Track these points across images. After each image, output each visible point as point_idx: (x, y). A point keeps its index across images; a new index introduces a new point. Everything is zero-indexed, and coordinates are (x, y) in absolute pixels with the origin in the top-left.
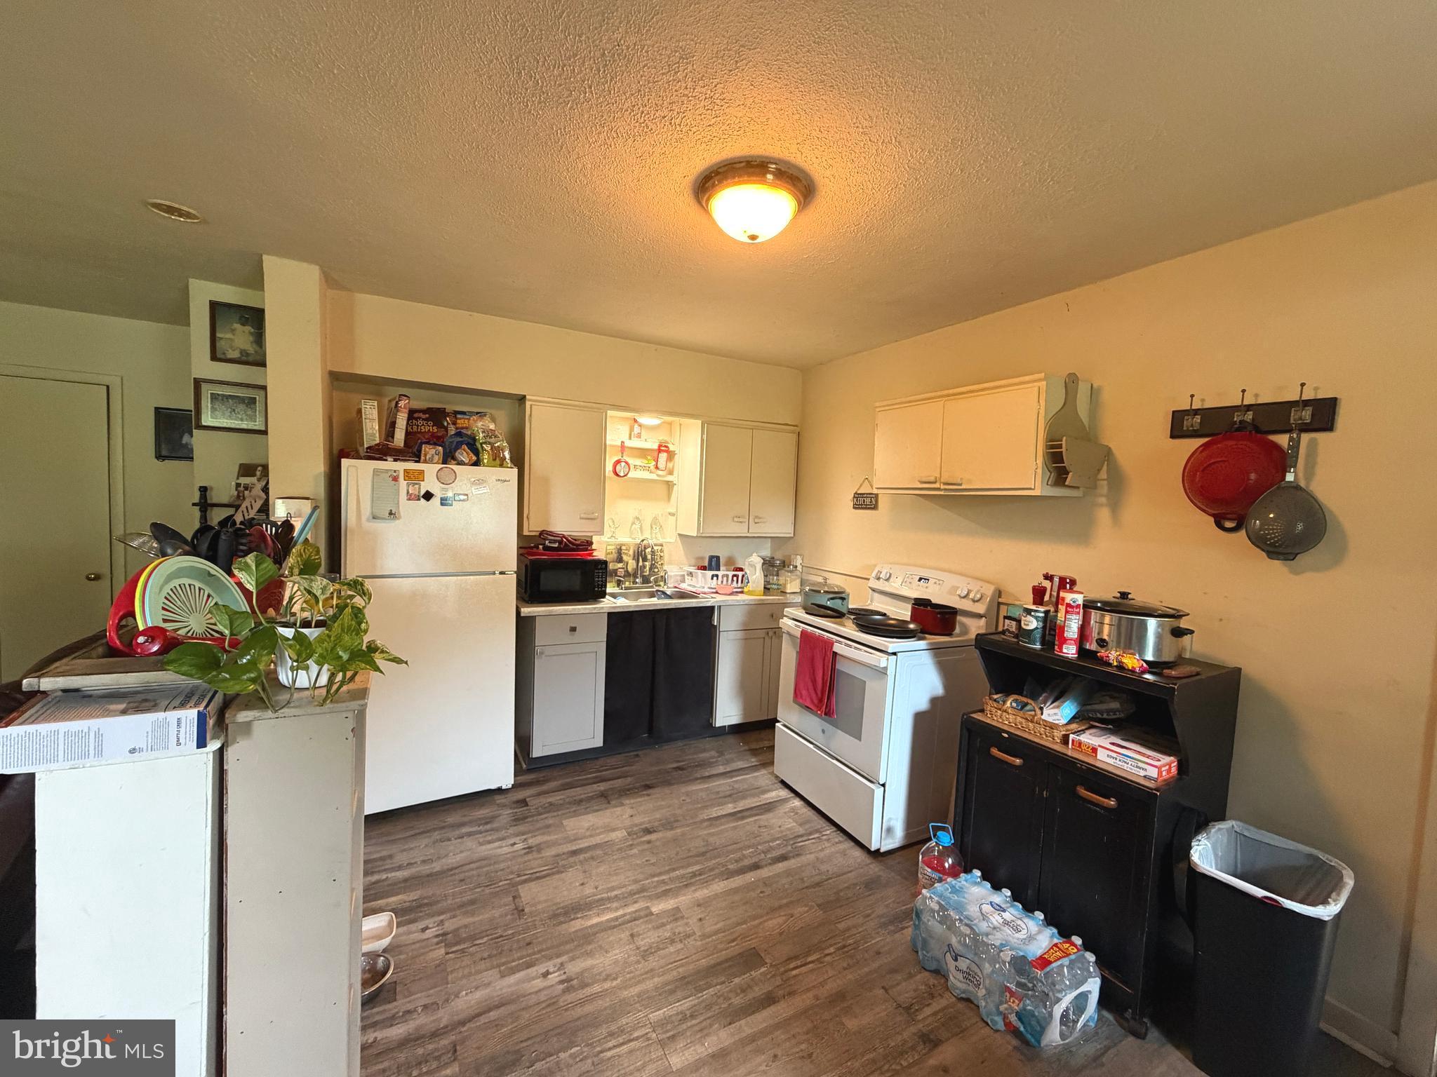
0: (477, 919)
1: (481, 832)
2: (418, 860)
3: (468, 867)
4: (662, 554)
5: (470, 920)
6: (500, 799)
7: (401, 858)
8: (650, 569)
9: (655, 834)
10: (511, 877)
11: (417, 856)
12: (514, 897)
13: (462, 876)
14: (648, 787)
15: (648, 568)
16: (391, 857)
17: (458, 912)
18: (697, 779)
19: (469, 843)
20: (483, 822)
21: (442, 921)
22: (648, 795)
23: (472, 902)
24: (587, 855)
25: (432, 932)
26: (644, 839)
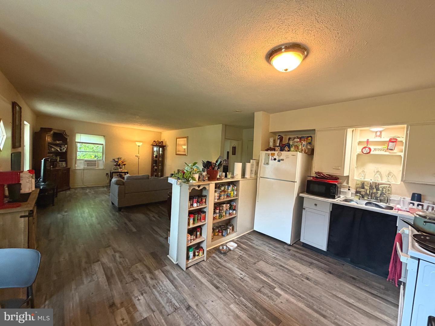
0: (248, 258)
2: (256, 244)
4: (390, 189)
5: (247, 258)
7: (254, 242)
8: (381, 195)
10: (263, 258)
11: (257, 243)
13: (256, 251)
14: (330, 273)
15: (379, 194)
16: (253, 240)
17: (248, 255)
21: (244, 254)
23: (252, 256)
25: (240, 254)
26: (303, 279)
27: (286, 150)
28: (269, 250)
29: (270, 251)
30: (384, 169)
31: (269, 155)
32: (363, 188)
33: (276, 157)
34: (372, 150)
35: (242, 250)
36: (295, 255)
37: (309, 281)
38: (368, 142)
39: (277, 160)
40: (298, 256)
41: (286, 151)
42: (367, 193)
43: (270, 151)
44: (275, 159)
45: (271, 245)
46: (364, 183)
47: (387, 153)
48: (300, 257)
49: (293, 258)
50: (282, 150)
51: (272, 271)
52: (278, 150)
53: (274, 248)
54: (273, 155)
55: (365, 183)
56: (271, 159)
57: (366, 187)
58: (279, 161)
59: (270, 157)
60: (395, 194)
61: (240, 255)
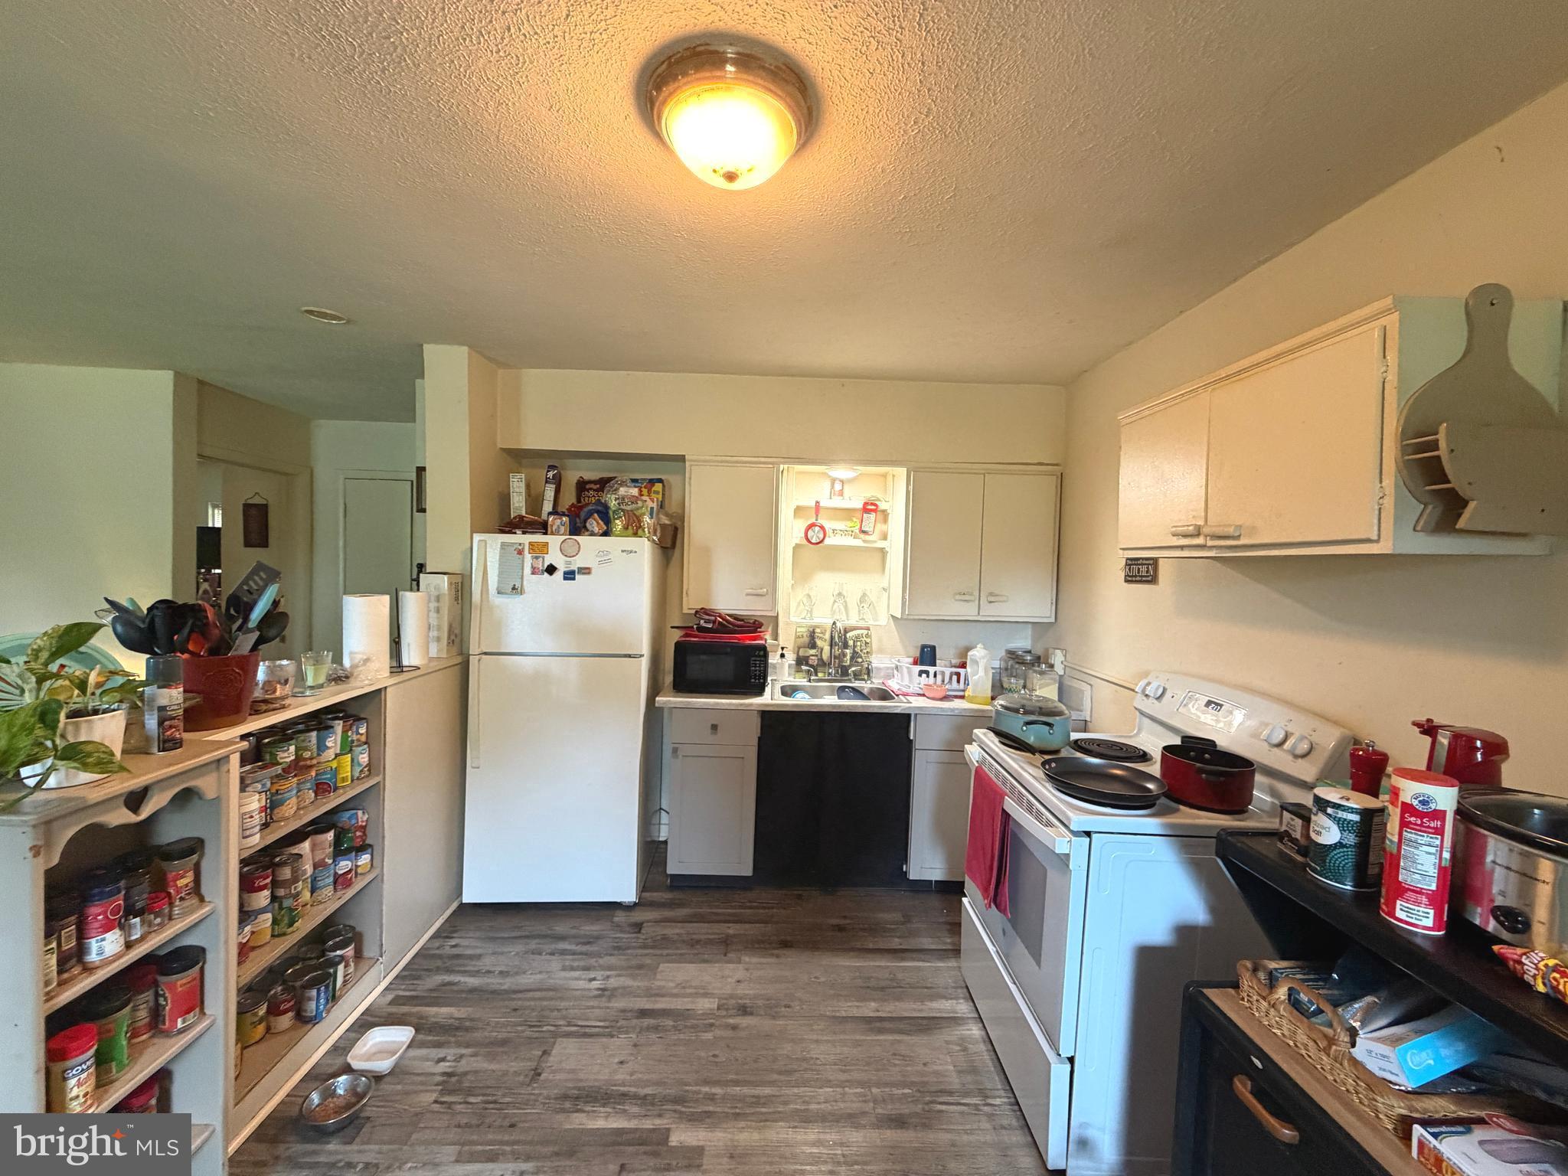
0: (493, 1066)
1: (574, 954)
2: (498, 969)
3: (530, 995)
4: (868, 640)
5: (486, 1065)
6: (620, 917)
7: (487, 962)
8: (852, 658)
9: (750, 1017)
10: (561, 1022)
11: (501, 963)
12: (545, 1053)
13: (514, 1004)
14: (786, 945)
15: (848, 657)
16: (479, 957)
17: (483, 1051)
18: (853, 949)
19: (555, 963)
20: (585, 940)
21: (462, 1056)
22: (778, 956)
23: (504, 1042)
24: (652, 1021)
25: (443, 1067)
26: (731, 1021)
27: (596, 530)
28: (564, 969)
29: (572, 969)
30: (854, 584)
31: (520, 552)
32: (813, 645)
33: (553, 557)
34: (829, 532)
35: (443, 1039)
36: (665, 938)
37: (751, 1014)
38: (817, 507)
39: (559, 575)
40: (676, 937)
41: (593, 534)
42: (822, 659)
43: (524, 533)
44: (551, 570)
45: (562, 938)
46: (814, 632)
47: (858, 543)
48: (685, 938)
49: (665, 952)
50: (576, 529)
51: (622, 1063)
52: (562, 529)
53: (584, 948)
54: (539, 550)
55: (818, 630)
56: (534, 571)
57: (819, 643)
58: (569, 575)
59: (528, 558)
60: (881, 651)
61: (445, 1074)
